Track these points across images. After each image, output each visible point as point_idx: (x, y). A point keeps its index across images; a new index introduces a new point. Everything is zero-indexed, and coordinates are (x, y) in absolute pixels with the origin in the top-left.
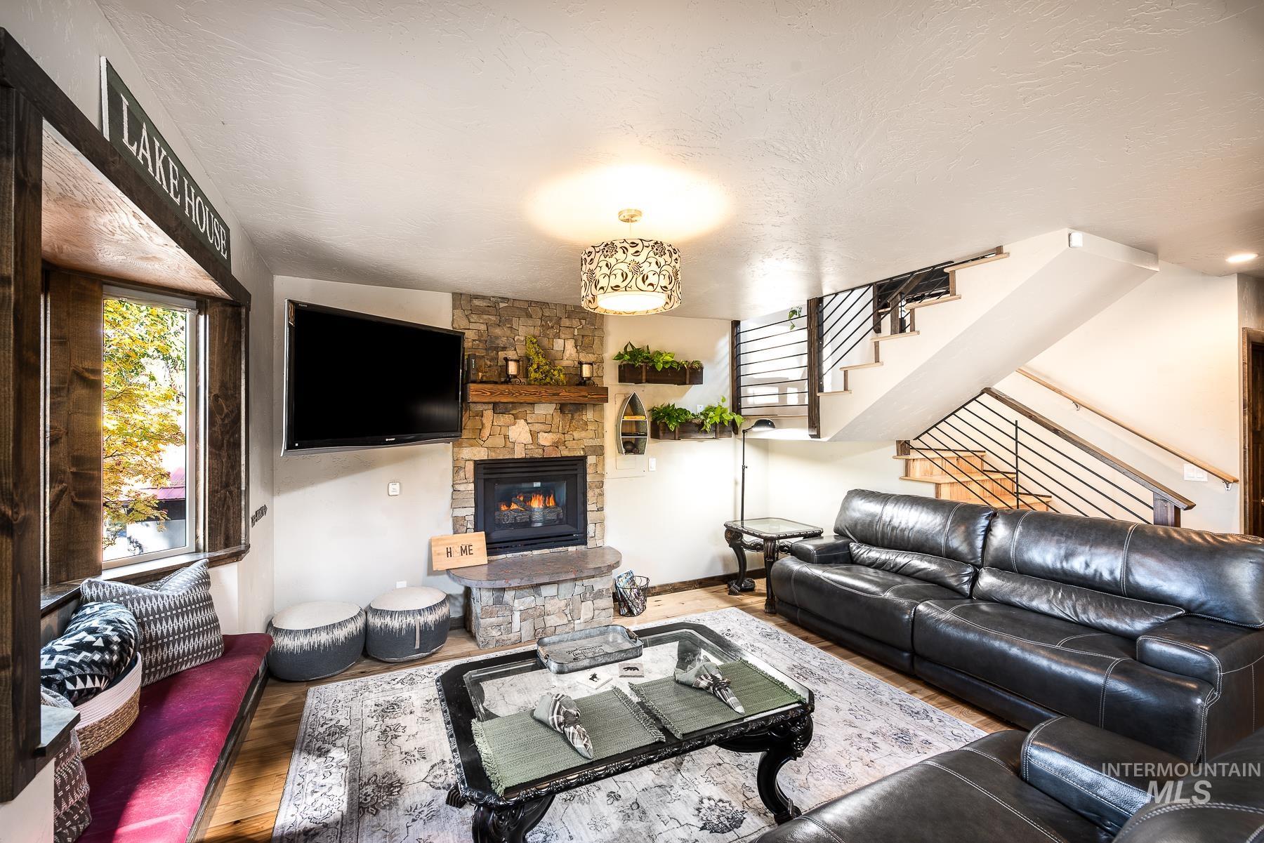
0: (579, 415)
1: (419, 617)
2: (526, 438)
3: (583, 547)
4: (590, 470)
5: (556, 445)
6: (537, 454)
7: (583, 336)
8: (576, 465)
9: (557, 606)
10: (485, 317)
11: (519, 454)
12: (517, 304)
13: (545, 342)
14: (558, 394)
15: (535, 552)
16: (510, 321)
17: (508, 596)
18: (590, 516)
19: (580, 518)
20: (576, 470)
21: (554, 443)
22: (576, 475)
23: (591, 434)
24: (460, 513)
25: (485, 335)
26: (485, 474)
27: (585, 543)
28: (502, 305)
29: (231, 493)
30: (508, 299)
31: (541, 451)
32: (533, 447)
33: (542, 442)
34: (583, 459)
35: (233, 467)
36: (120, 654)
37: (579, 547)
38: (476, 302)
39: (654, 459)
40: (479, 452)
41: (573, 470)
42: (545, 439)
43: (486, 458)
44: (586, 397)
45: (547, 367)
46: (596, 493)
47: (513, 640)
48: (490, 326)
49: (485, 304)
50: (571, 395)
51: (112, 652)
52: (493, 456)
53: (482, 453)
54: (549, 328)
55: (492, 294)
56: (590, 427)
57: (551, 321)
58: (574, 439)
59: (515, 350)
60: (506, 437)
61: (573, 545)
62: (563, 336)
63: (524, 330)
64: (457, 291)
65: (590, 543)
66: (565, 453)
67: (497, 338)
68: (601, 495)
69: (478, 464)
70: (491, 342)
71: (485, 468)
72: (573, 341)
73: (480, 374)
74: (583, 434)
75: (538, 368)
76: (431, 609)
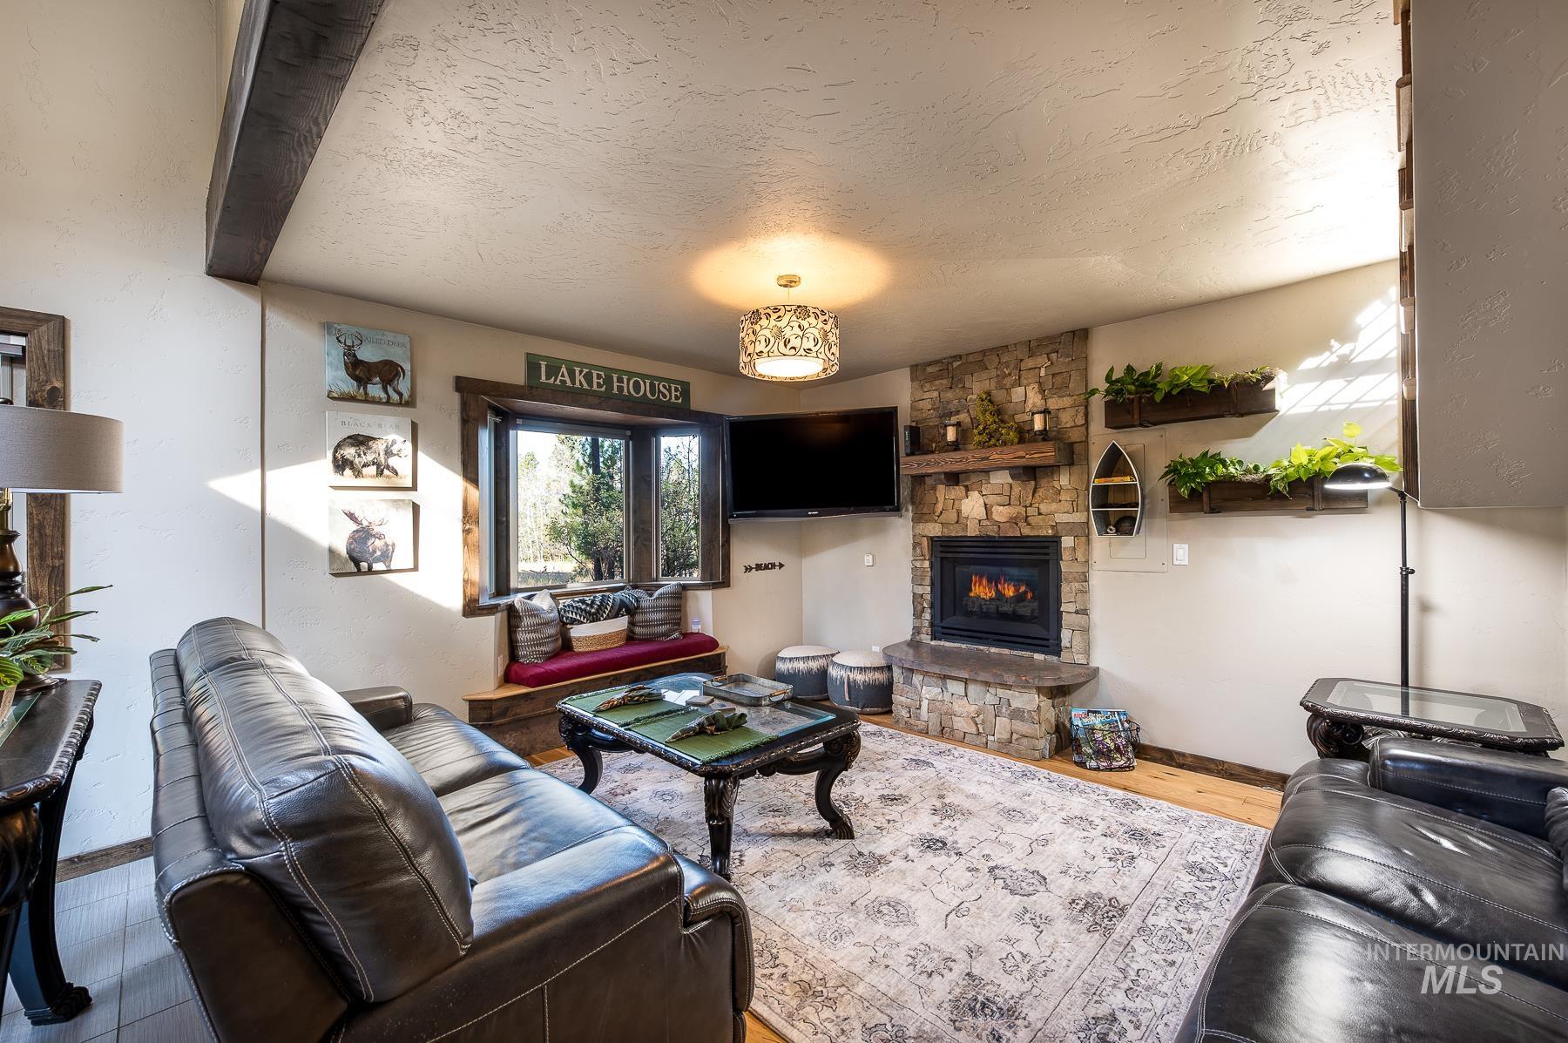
0: (1048, 482)
1: (849, 673)
2: (979, 512)
3: (1055, 658)
4: (1066, 556)
5: (1014, 521)
6: (992, 531)
7: (1053, 375)
8: (1047, 547)
9: (966, 709)
10: (937, 382)
11: (972, 531)
12: (971, 358)
13: (999, 396)
14: (987, 458)
15: (993, 650)
16: (962, 381)
17: (917, 679)
18: (1067, 619)
19: (1053, 618)
20: (1048, 554)
21: (1011, 518)
22: (1047, 561)
23: (1068, 506)
24: (919, 590)
25: (937, 402)
26: (941, 552)
27: (1058, 653)
28: (956, 364)
29: (714, 546)
30: (960, 357)
31: (996, 528)
32: (988, 523)
33: (996, 517)
34: (1055, 541)
35: (715, 530)
36: (597, 610)
37: (1049, 658)
38: (929, 369)
39: (1187, 546)
40: (934, 528)
41: (1045, 554)
42: (1001, 514)
43: (940, 534)
44: (1024, 457)
45: (994, 426)
46: (1074, 588)
47: (920, 727)
48: (942, 391)
49: (938, 369)
50: (1004, 456)
51: (592, 607)
52: (947, 533)
53: (937, 529)
54: (1005, 376)
55: (945, 355)
56: (1063, 497)
57: (1007, 367)
58: (1040, 514)
59: (968, 412)
60: (959, 512)
61: (1043, 653)
62: (1025, 382)
63: (978, 385)
64: (913, 363)
65: (1065, 656)
66: (1026, 531)
67: (948, 403)
68: (1085, 592)
69: (933, 541)
70: (944, 408)
71: (941, 546)
72: (1036, 386)
73: (934, 445)
74: (1054, 506)
75: (984, 429)
76: (862, 670)
